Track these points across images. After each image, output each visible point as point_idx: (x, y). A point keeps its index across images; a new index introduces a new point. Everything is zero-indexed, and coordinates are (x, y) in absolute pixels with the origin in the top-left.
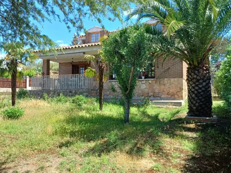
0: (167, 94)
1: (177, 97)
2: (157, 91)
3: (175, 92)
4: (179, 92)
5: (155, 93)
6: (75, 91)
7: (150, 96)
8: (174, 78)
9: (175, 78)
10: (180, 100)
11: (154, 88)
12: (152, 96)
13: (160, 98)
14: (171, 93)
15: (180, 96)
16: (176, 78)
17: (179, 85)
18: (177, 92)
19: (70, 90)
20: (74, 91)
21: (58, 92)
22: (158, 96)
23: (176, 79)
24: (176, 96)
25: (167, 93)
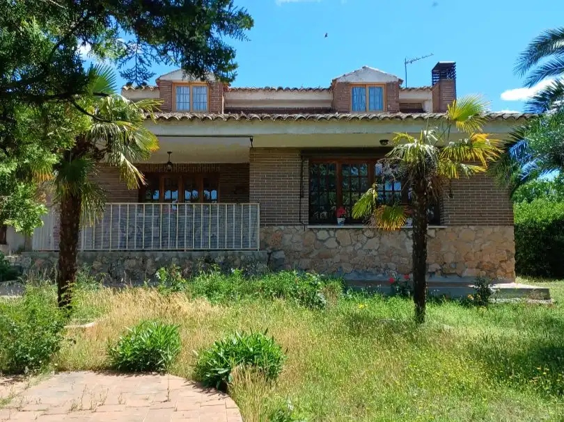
0: (477, 268)
1: (503, 273)
2: (450, 259)
3: (497, 263)
4: (505, 261)
5: (445, 263)
6: (226, 257)
7: (434, 273)
8: (491, 225)
9: (495, 225)
10: (509, 282)
11: (443, 249)
12: (439, 272)
13: (460, 276)
14: (486, 264)
15: (508, 271)
16: (497, 225)
17: (505, 244)
18: (501, 262)
19: (206, 254)
20: (223, 258)
21: (157, 259)
22: (454, 272)
23: (497, 229)
24: (499, 271)
25: (476, 265)
